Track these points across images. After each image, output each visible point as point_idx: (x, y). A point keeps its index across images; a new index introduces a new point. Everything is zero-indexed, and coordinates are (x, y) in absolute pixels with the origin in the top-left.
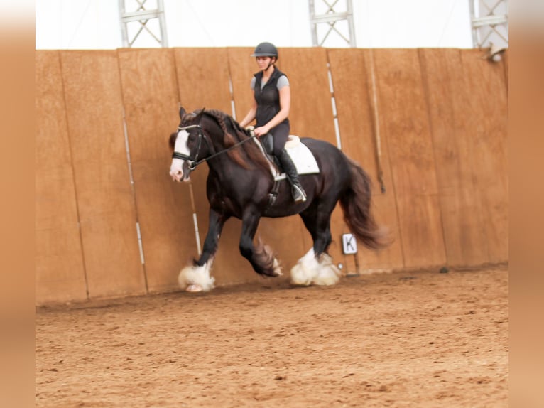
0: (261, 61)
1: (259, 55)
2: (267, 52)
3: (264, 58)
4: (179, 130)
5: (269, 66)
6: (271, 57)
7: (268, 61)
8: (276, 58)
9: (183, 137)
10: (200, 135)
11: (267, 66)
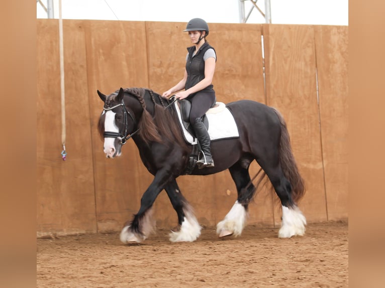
0: (192, 35)
1: (190, 30)
2: (198, 27)
3: (194, 32)
4: (106, 111)
5: (200, 39)
6: (201, 32)
7: (198, 35)
8: (207, 33)
9: (110, 116)
10: (125, 112)
11: (198, 40)
